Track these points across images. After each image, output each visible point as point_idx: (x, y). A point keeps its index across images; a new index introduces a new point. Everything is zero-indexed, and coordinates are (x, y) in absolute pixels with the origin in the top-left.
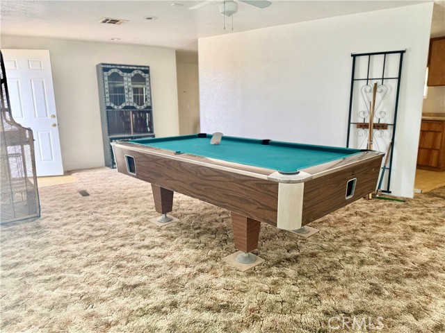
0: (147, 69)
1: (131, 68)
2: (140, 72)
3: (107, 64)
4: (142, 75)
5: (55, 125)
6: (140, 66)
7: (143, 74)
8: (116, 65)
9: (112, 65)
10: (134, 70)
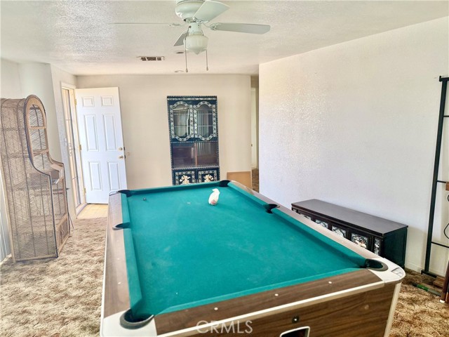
0: (214, 99)
1: (197, 99)
2: (206, 103)
3: (173, 97)
4: (208, 106)
5: (122, 157)
6: (206, 97)
7: (210, 105)
8: (182, 97)
9: (177, 97)
10: (200, 101)
